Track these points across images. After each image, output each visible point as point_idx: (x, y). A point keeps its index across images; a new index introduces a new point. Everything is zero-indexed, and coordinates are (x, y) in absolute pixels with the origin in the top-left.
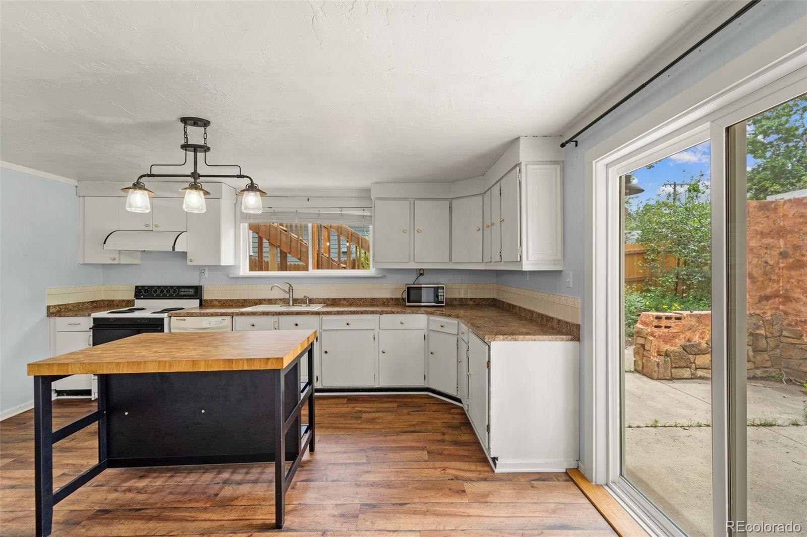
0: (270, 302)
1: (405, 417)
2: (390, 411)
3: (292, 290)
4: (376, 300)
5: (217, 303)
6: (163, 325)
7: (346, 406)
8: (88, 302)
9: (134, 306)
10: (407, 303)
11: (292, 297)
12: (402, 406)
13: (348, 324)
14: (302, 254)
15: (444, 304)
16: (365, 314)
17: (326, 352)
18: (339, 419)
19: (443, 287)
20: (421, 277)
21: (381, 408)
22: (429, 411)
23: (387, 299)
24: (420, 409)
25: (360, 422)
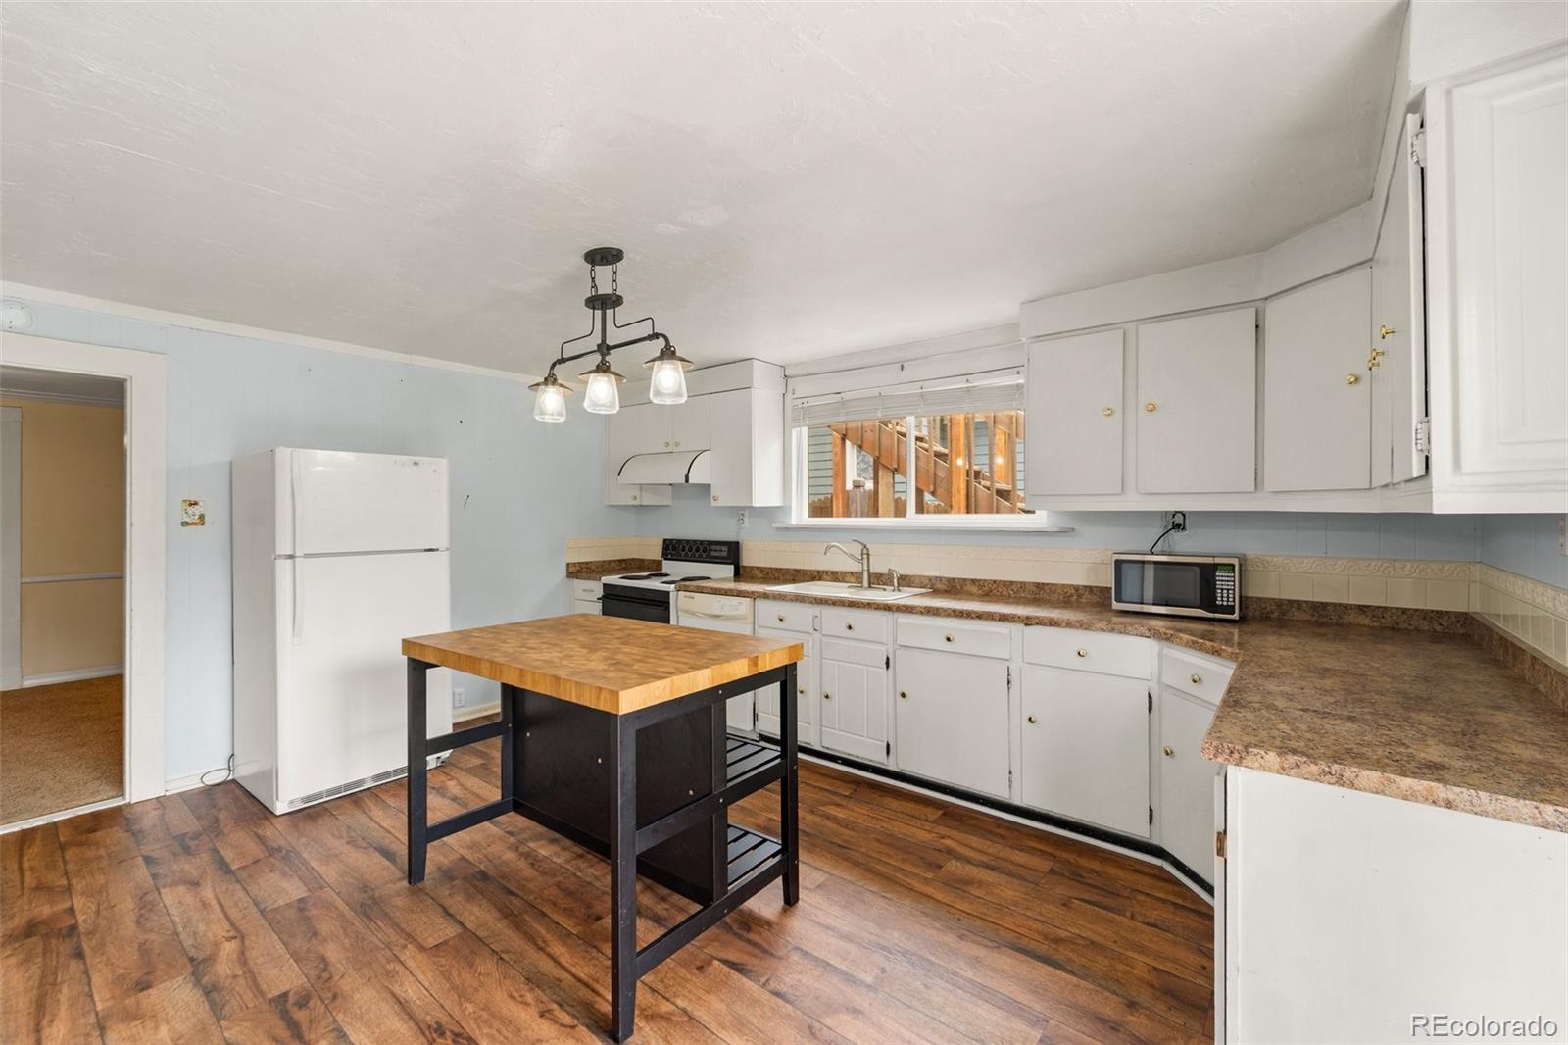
0: (836, 577)
1: (1052, 907)
2: (1021, 878)
3: (868, 555)
4: (1046, 588)
6: (669, 603)
7: (928, 826)
8: (615, 561)
9: (661, 569)
10: (1114, 602)
11: (869, 570)
12: (1063, 875)
13: (948, 639)
14: (938, 482)
15: (1236, 616)
16: (987, 619)
17: (903, 695)
18: (891, 852)
19: (1233, 566)
20: (1176, 535)
21: (1005, 860)
22: (1132, 917)
23: (1077, 588)
24: (1109, 901)
25: (930, 876)
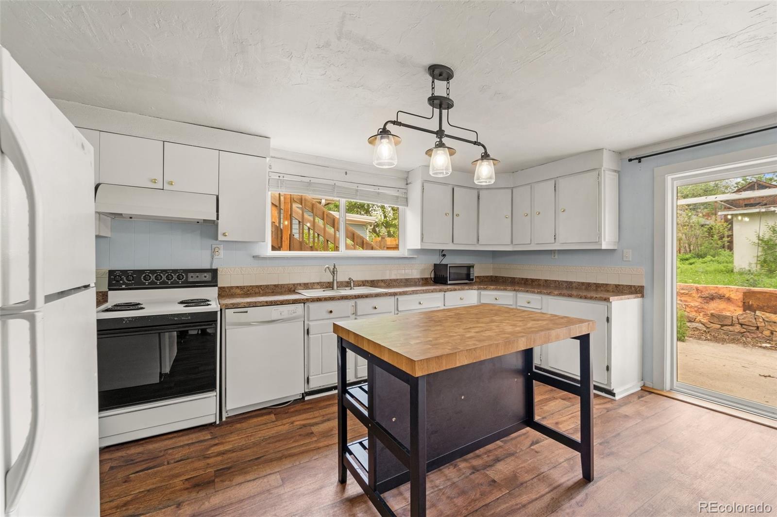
3: (337, 271)
5: (238, 291)
10: (448, 281)
11: (337, 280)
13: (420, 303)
15: (474, 281)
19: (473, 266)
